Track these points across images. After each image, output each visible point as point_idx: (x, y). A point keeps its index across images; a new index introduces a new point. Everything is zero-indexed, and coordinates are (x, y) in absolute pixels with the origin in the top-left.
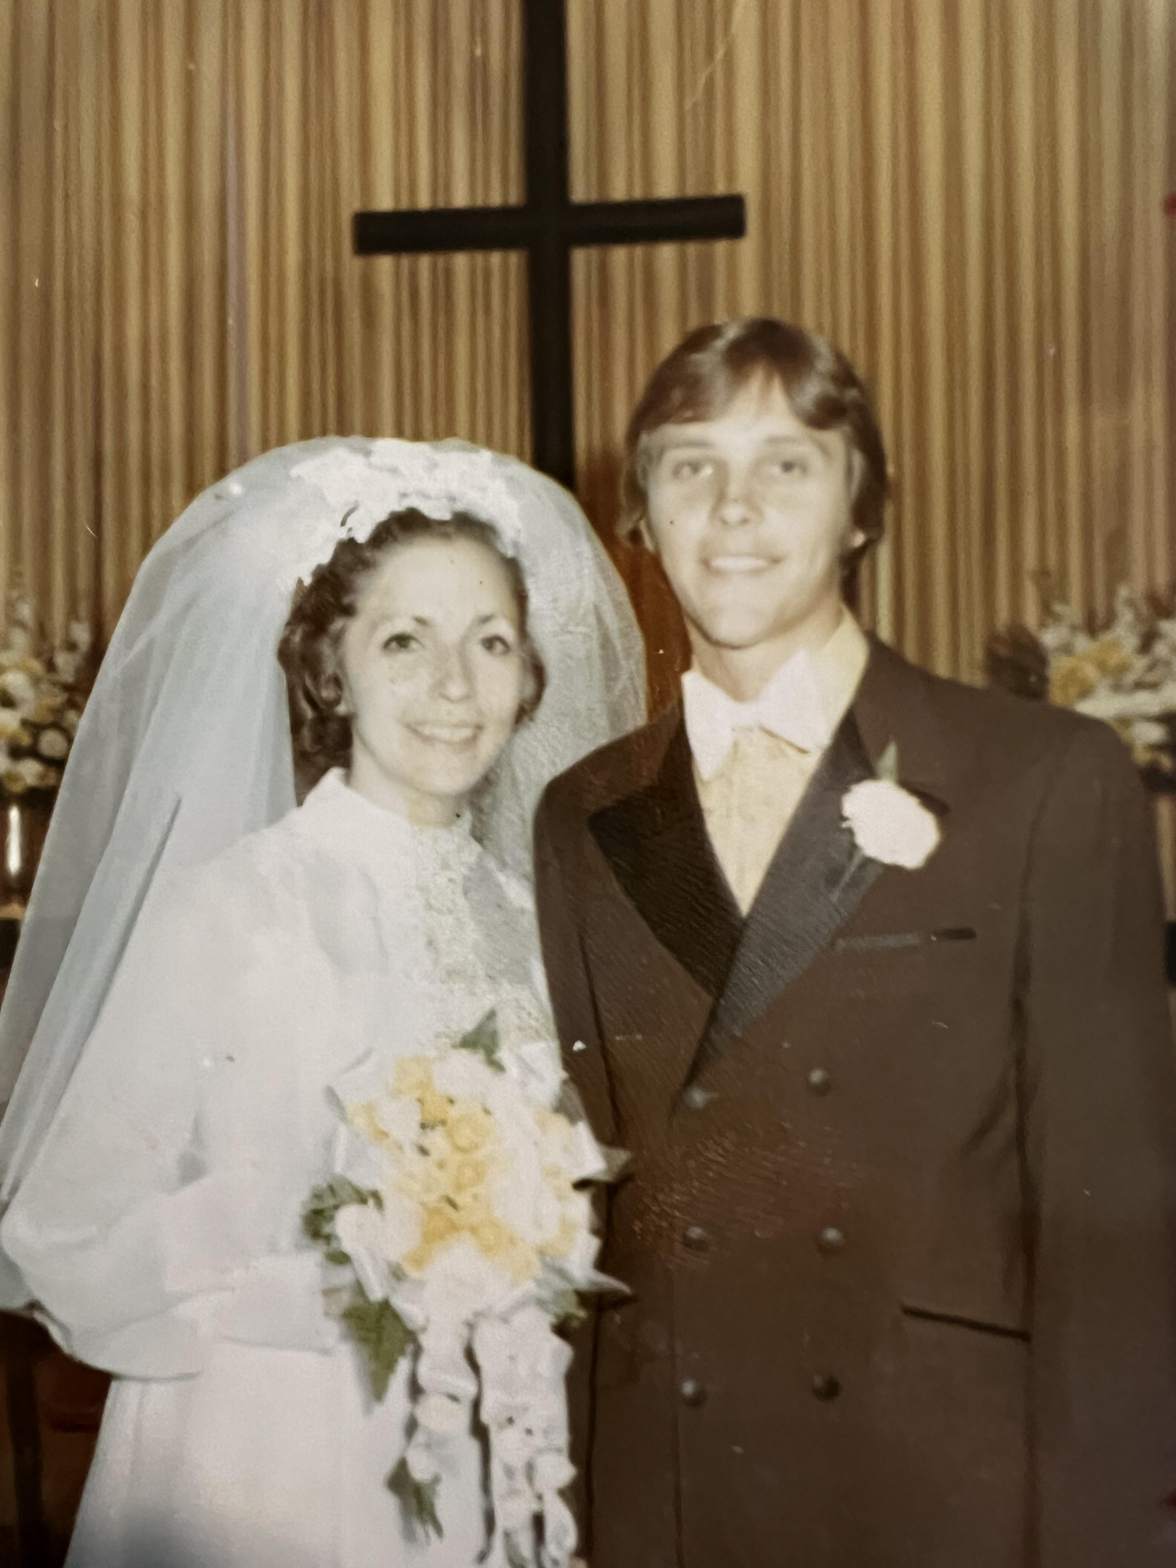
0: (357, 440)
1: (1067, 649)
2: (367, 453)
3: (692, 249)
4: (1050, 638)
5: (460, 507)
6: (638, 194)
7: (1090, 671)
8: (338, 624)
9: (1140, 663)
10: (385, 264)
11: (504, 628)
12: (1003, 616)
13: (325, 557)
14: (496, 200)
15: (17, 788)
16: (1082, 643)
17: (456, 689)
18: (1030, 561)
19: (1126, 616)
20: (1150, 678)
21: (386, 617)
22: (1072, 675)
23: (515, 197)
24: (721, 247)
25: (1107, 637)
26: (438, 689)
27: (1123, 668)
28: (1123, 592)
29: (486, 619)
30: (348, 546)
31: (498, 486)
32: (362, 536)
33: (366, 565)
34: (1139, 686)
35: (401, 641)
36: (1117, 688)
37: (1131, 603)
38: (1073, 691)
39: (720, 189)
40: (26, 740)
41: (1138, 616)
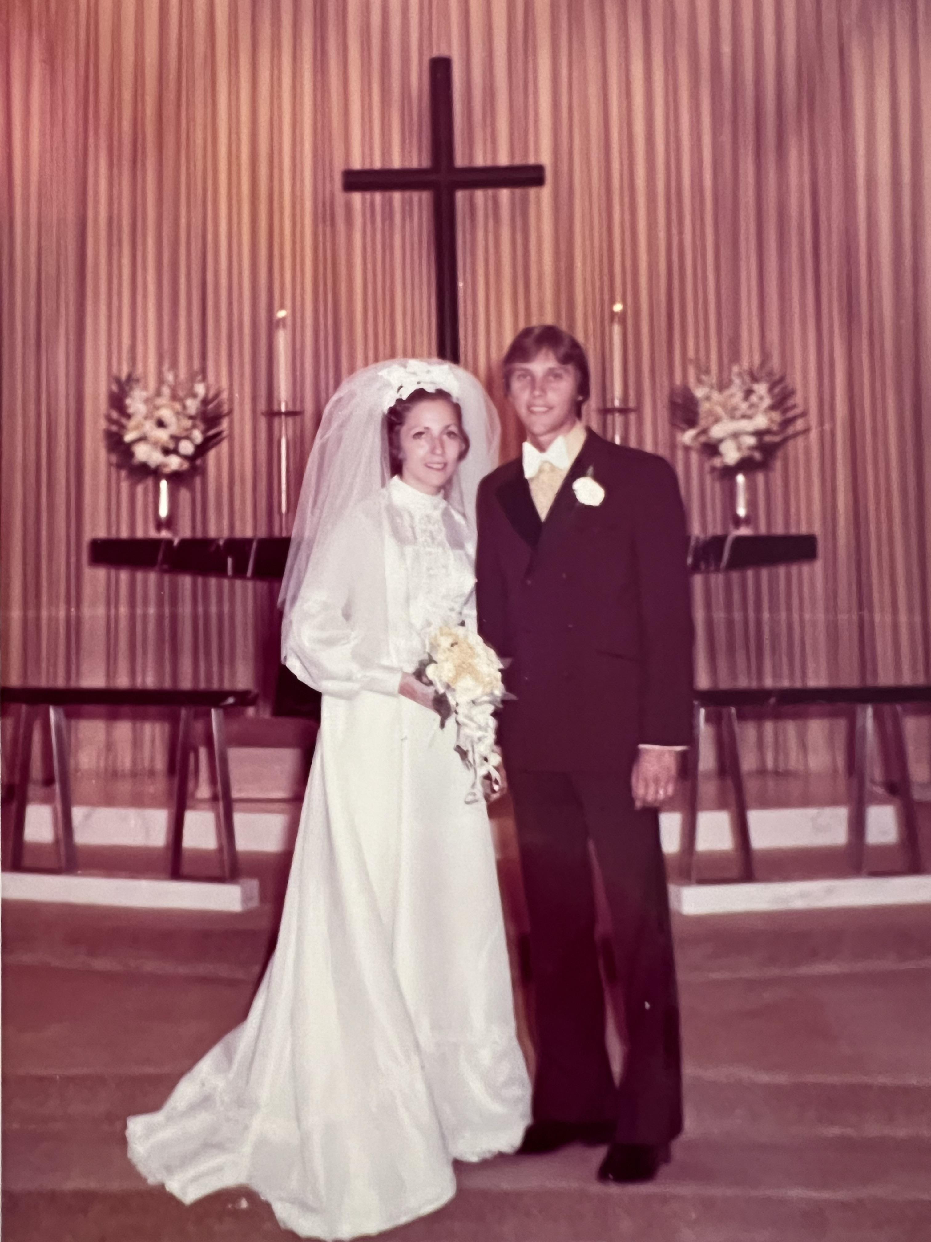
0: (399, 359)
1: (708, 398)
2: (405, 367)
3: (518, 191)
4: (699, 393)
5: (438, 387)
6: (489, 163)
7: (719, 410)
8: (397, 428)
9: (744, 406)
10: (357, 197)
11: (454, 429)
12: (678, 381)
13: (392, 404)
14: (414, 164)
15: (167, 470)
16: (716, 395)
17: (439, 451)
18: (691, 354)
19: (737, 381)
20: (749, 412)
21: (416, 426)
22: (711, 412)
23: (426, 163)
24: (532, 192)
25: (727, 393)
26: (433, 451)
27: (735, 409)
28: (735, 369)
29: (448, 427)
30: (399, 401)
31: (451, 377)
32: (405, 397)
33: (408, 409)
34: (744, 417)
35: (419, 434)
36: (733, 417)
37: (740, 375)
38: (711, 419)
39: (532, 161)
40: (171, 446)
41: (743, 382)
